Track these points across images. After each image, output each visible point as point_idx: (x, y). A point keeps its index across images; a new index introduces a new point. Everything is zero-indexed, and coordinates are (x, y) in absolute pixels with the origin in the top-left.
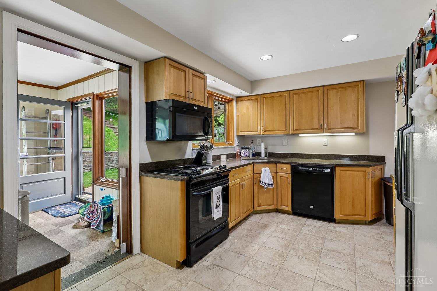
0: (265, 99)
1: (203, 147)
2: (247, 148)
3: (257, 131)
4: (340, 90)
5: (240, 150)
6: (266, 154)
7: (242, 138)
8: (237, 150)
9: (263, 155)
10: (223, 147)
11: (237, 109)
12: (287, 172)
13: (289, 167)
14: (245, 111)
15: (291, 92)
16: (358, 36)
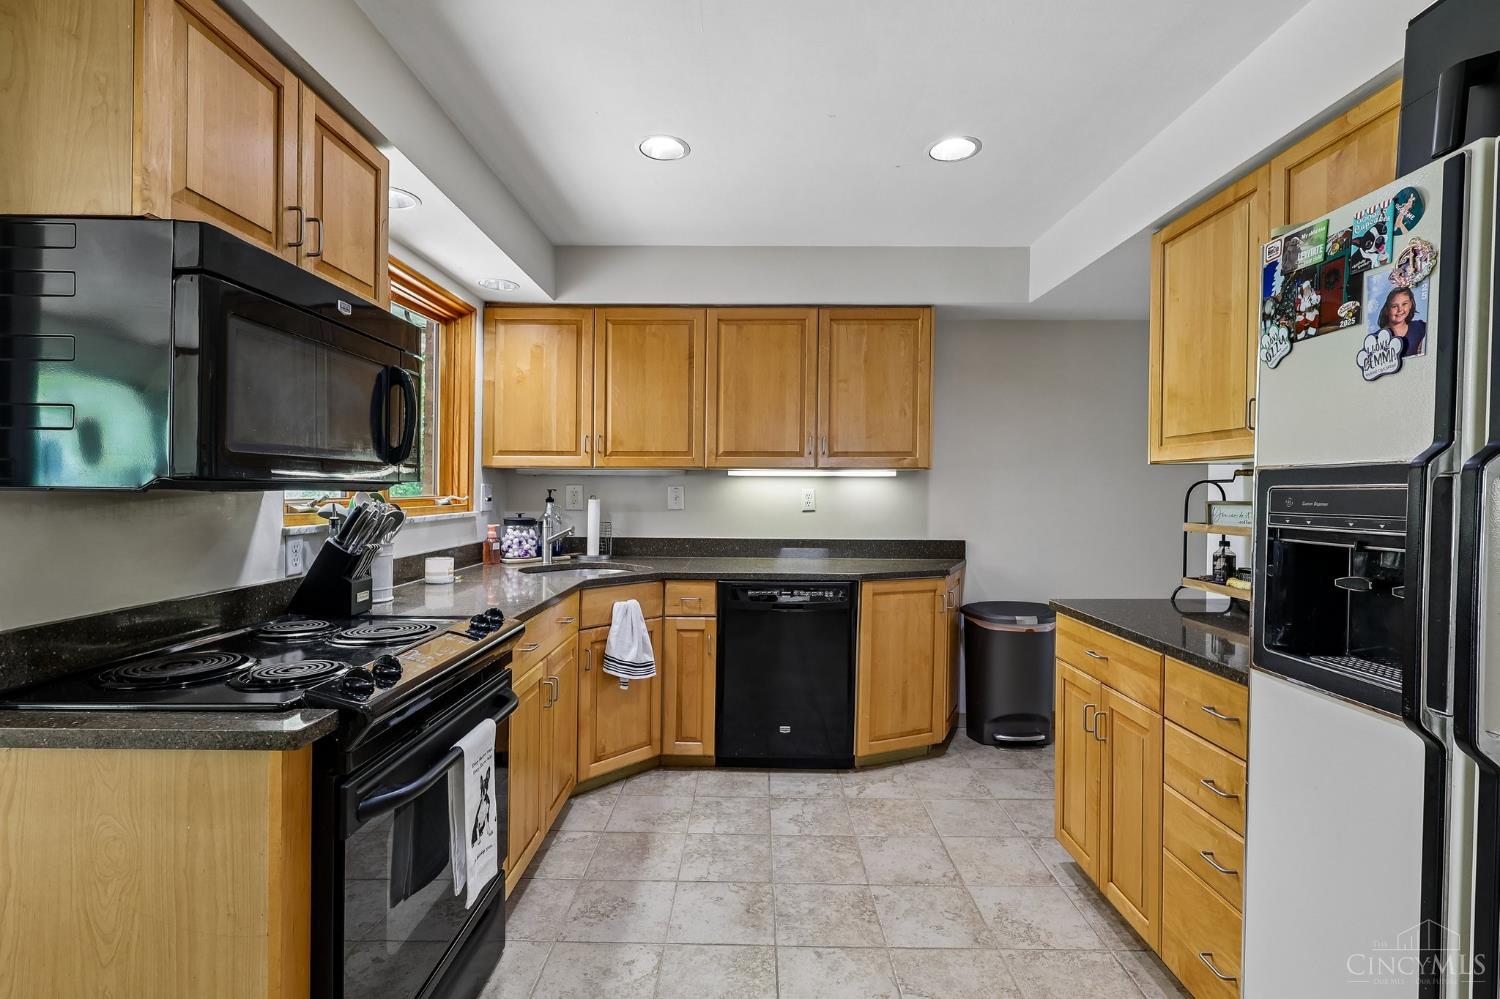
0: (610, 326)
1: (357, 523)
2: (529, 523)
3: (576, 453)
4: (866, 327)
5: (497, 529)
6: (605, 544)
7: (502, 479)
8: (485, 532)
9: (593, 549)
10: (429, 517)
11: (489, 357)
12: (702, 613)
13: (709, 591)
14: (524, 365)
15: (712, 314)
16: (979, 147)
